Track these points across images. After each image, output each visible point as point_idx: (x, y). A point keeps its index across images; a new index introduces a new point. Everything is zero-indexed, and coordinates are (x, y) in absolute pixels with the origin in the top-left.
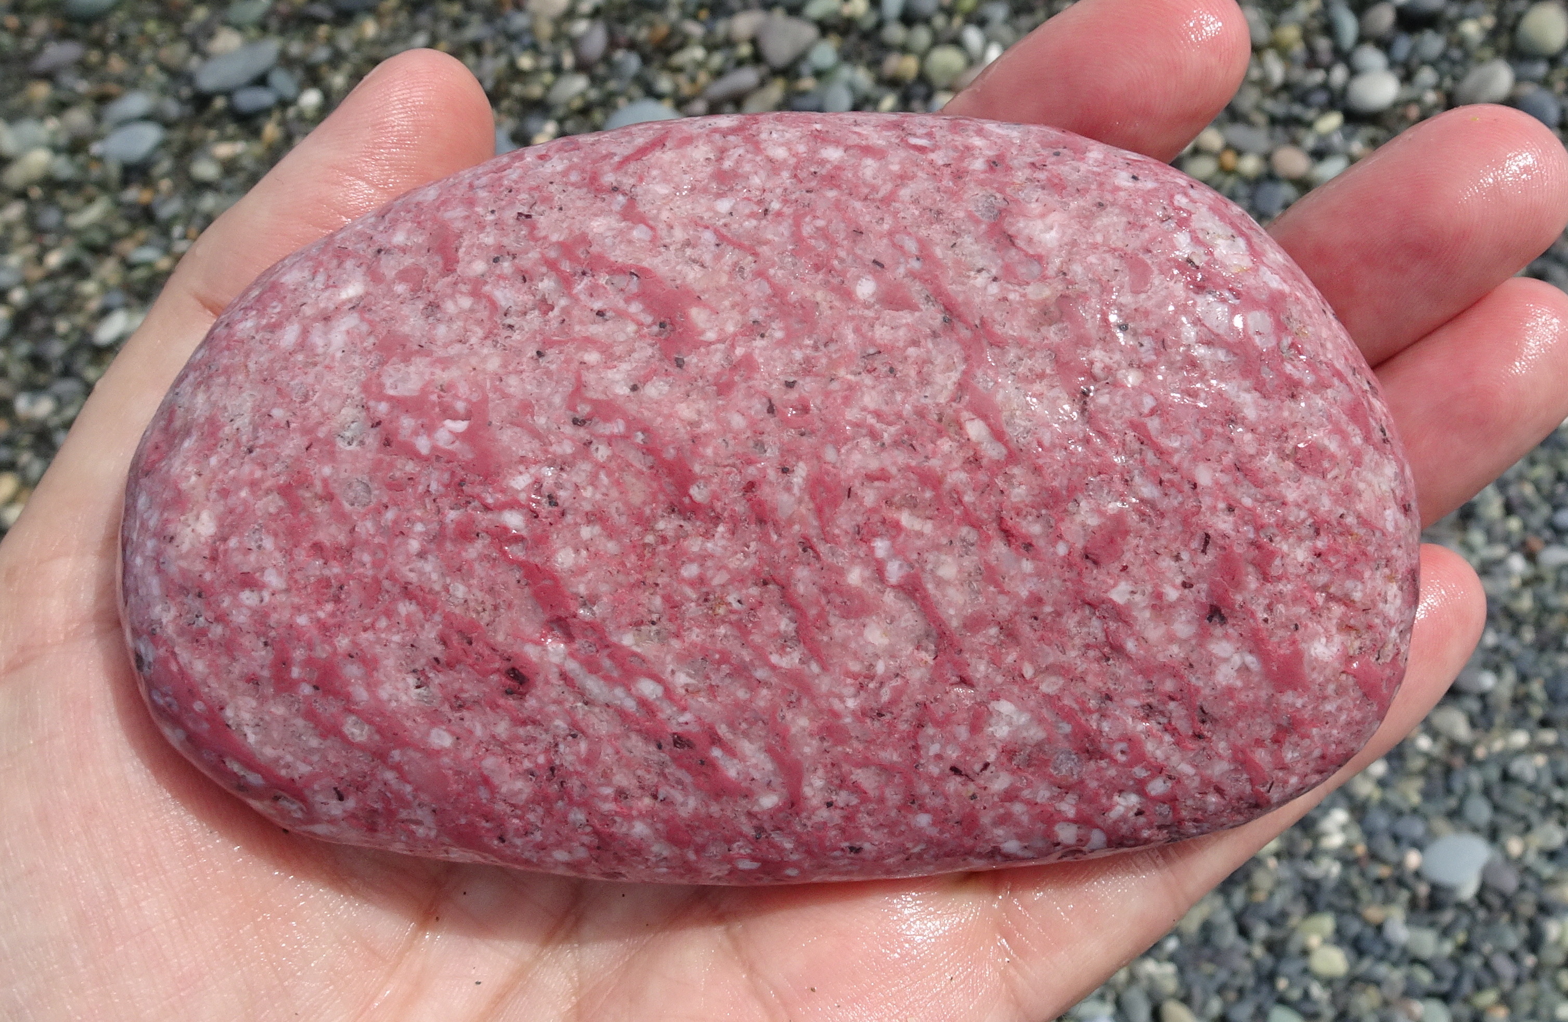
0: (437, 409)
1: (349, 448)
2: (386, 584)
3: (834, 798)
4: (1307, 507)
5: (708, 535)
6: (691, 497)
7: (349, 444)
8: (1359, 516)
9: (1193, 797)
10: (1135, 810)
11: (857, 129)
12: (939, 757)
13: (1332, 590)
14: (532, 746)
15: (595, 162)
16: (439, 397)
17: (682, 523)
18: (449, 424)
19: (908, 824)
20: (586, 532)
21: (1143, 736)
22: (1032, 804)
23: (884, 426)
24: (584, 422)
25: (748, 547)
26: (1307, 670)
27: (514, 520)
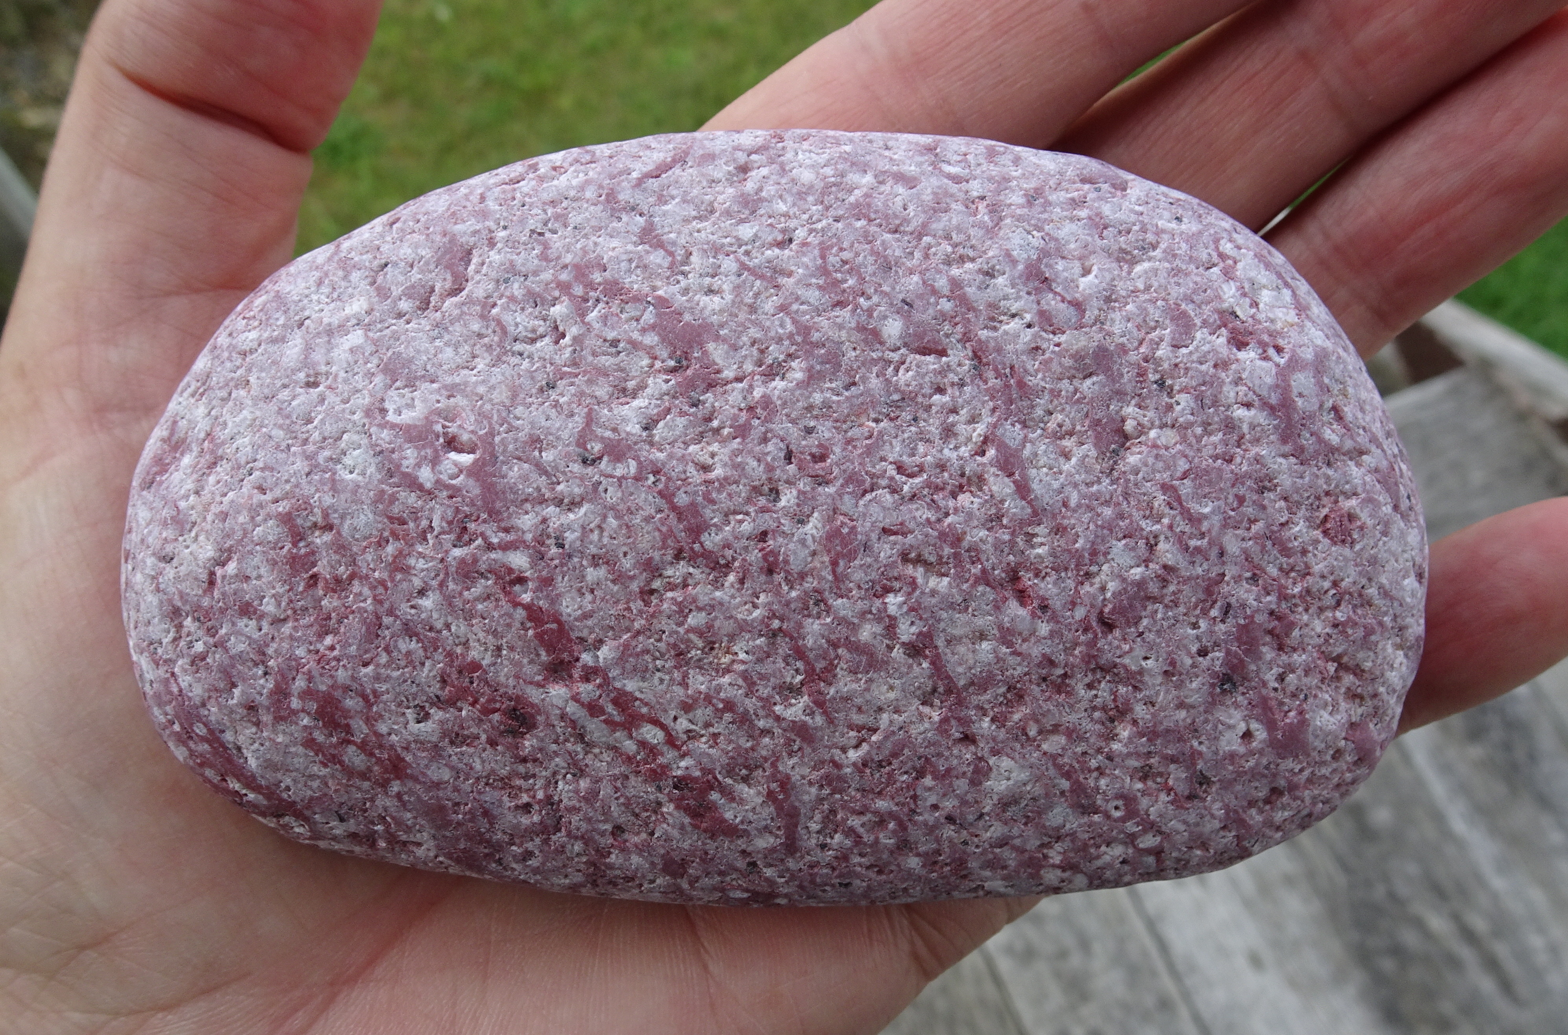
0: (441, 440)
1: (350, 477)
2: (387, 620)
3: (829, 840)
4: (1332, 578)
5: (717, 584)
6: (701, 544)
7: (351, 472)
8: (1381, 587)
9: (1180, 850)
10: (1121, 859)
11: (887, 153)
12: (935, 807)
13: (1345, 659)
14: (531, 781)
15: (612, 177)
16: (444, 427)
17: (691, 570)
18: (453, 455)
19: (898, 865)
20: (592, 574)
21: (1139, 794)
22: (1021, 851)
23: (904, 478)
24: (594, 461)
25: (758, 598)
26: (1311, 738)
27: (519, 560)
